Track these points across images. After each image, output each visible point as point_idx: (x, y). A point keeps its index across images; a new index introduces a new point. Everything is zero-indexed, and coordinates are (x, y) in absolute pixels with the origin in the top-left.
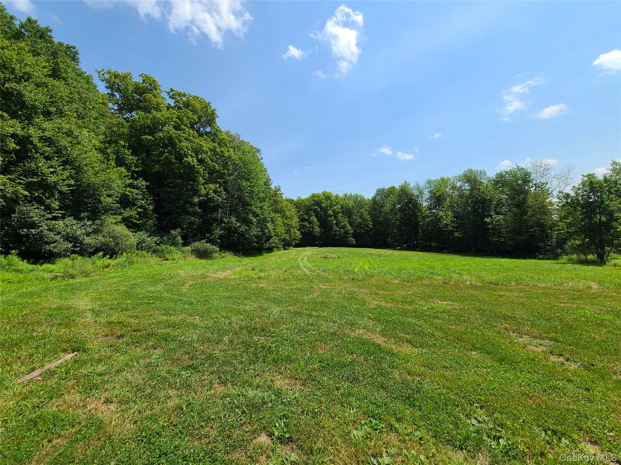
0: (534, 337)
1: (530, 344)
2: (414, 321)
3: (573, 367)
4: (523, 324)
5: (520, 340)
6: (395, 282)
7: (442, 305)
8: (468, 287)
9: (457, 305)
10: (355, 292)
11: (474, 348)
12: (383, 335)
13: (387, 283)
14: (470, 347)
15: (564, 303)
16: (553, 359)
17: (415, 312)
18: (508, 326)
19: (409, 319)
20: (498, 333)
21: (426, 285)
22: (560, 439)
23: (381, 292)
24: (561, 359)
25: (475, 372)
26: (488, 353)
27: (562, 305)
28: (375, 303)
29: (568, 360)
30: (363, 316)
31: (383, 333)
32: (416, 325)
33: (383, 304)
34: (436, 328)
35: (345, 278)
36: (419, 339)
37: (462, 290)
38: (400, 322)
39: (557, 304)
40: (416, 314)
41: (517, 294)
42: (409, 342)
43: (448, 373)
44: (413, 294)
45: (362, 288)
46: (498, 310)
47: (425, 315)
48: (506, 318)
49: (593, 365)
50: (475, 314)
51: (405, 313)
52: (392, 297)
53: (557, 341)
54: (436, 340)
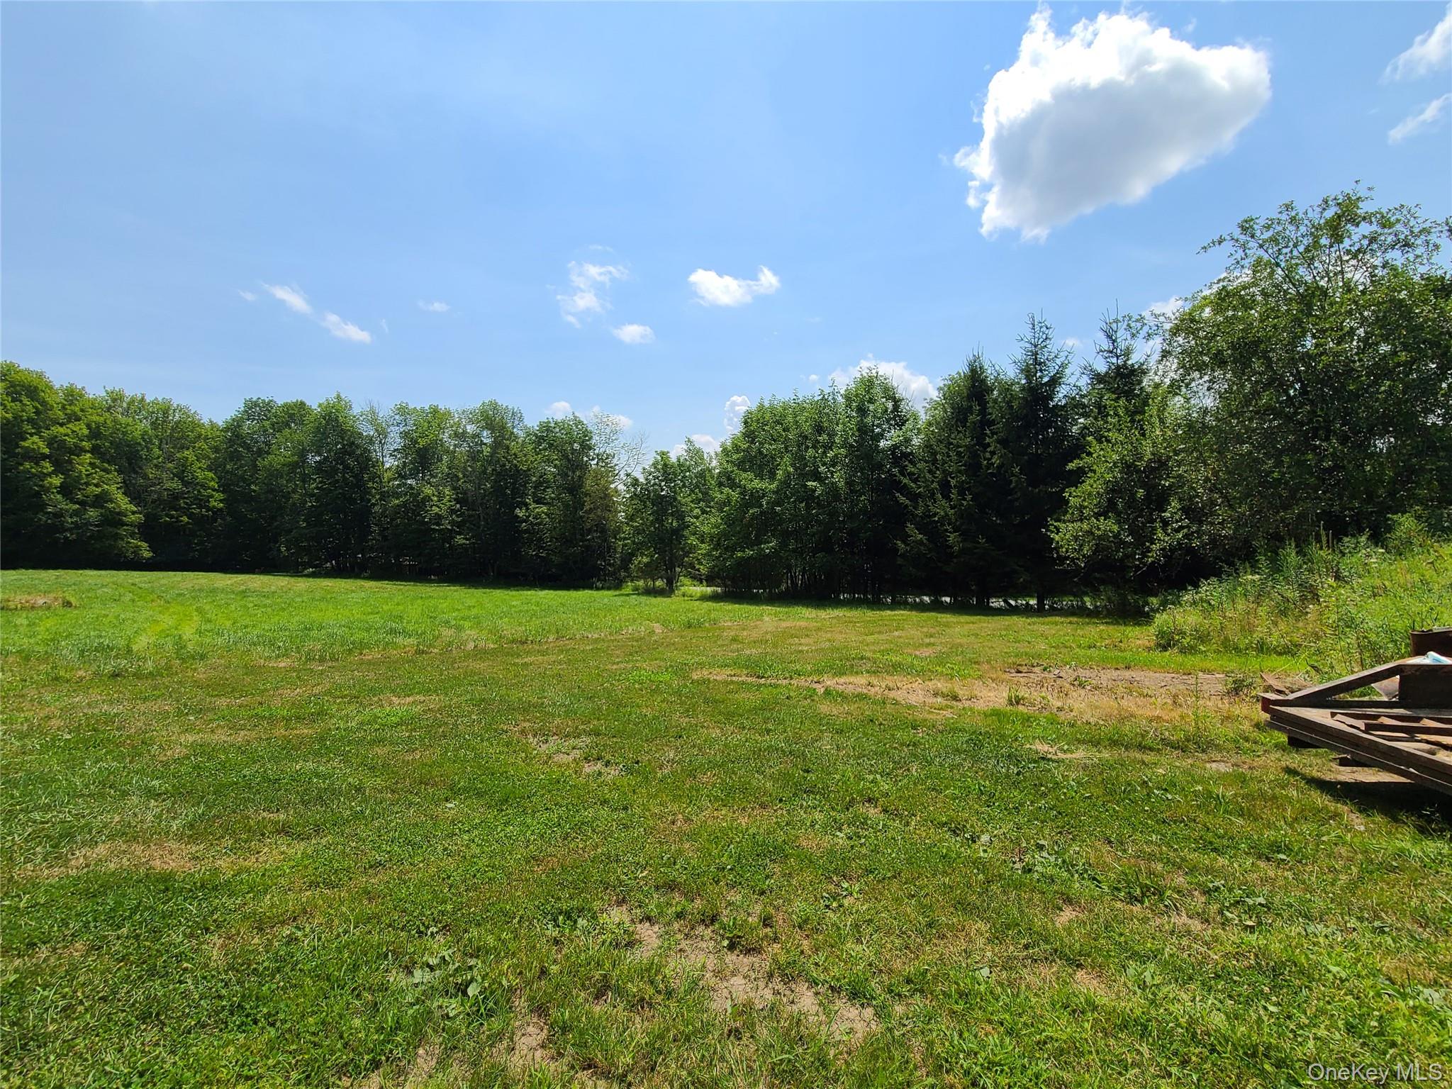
0: (566, 736)
1: (559, 751)
2: (310, 765)
3: (612, 773)
4: (553, 715)
5: (544, 747)
6: (282, 665)
7: (399, 706)
8: (467, 656)
9: (435, 701)
10: (109, 720)
11: (454, 792)
12: (193, 839)
13: (251, 670)
14: (443, 793)
15: (618, 663)
16: (588, 769)
17: (322, 739)
18: (527, 725)
19: (297, 762)
20: (508, 744)
21: (369, 663)
22: (575, 922)
23: (222, 702)
24: (599, 765)
25: (445, 849)
26: (480, 795)
27: (615, 667)
28: (191, 738)
29: (607, 764)
30: (125, 794)
31: (193, 833)
32: (317, 775)
33: (221, 737)
34: (373, 769)
35: (81, 673)
36: (316, 813)
37: (454, 662)
38: (266, 779)
39: (609, 667)
40: (323, 746)
41: (553, 658)
42: (283, 830)
43: (375, 881)
44: (328, 693)
45: (145, 699)
46: (515, 695)
47: (349, 743)
48: (526, 709)
49: (637, 763)
50: (471, 713)
51: (290, 749)
52: (259, 710)
53: (598, 734)
54: (365, 801)
